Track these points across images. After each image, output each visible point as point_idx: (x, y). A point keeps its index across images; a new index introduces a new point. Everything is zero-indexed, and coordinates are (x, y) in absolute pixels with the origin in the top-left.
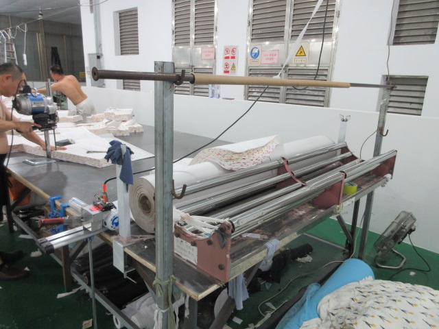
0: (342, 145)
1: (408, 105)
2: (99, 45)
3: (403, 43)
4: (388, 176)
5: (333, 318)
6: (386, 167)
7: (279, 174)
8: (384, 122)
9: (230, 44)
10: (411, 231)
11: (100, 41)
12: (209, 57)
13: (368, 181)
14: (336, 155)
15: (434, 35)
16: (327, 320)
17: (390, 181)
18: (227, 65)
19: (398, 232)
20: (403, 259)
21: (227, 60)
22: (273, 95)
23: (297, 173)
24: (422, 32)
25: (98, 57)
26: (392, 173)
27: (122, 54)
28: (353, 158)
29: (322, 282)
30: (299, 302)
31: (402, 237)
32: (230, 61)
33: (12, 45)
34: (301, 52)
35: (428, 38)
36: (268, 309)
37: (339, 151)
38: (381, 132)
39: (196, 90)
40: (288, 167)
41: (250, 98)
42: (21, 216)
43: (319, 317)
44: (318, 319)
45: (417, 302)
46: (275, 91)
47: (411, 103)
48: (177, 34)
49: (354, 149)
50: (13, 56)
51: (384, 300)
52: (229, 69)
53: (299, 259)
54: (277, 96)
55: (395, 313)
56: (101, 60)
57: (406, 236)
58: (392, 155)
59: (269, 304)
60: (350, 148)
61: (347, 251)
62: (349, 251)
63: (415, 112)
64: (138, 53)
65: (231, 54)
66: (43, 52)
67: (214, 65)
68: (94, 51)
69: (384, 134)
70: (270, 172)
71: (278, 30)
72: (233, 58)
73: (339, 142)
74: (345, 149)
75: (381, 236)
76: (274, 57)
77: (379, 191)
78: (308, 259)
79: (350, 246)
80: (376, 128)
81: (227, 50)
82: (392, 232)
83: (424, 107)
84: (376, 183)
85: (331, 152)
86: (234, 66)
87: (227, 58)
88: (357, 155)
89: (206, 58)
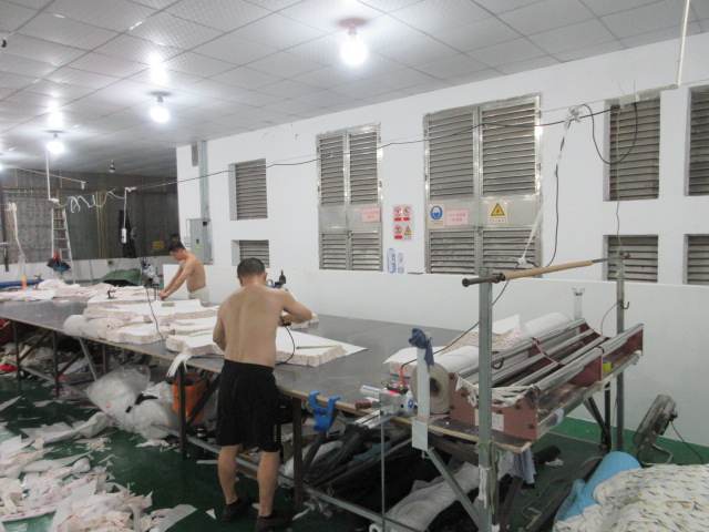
0: (579, 322)
1: (640, 269)
2: (205, 208)
3: (622, 198)
4: (638, 352)
5: (613, 500)
6: (634, 344)
7: (530, 356)
8: (623, 294)
9: (402, 202)
10: (673, 417)
11: (207, 202)
12: (372, 220)
13: (618, 360)
14: (574, 335)
15: (656, 188)
16: (607, 504)
17: (641, 359)
18: (398, 228)
19: (658, 420)
20: (669, 455)
21: (398, 223)
22: (465, 265)
23: (549, 352)
24: (642, 185)
25: (205, 224)
26: (641, 349)
27: (239, 218)
28: (595, 336)
29: (586, 479)
30: (570, 497)
31: (664, 425)
32: (403, 224)
33: (61, 210)
34: (498, 211)
35: (650, 192)
36: (532, 513)
37: (578, 330)
38: (621, 304)
39: (355, 262)
40: (539, 347)
41: (433, 270)
42: (199, 435)
43: (598, 503)
44: (596, 506)
45: (694, 473)
46: (468, 259)
47: (643, 266)
48: (325, 191)
49: (595, 326)
50: (63, 226)
51: (662, 475)
52: (402, 234)
53: (547, 463)
54: (470, 265)
55: (675, 485)
56: (208, 226)
57: (667, 425)
58: (638, 330)
59: (531, 509)
60: (589, 325)
61: (604, 446)
62: (606, 445)
63: (649, 277)
64: (266, 217)
65: (403, 216)
66: (104, 217)
67: (380, 229)
68: (197, 214)
69: (625, 306)
70: (522, 354)
71: (466, 184)
72: (407, 219)
73: (576, 319)
74: (584, 327)
75: (636, 433)
76: (463, 217)
77: (630, 372)
78: (558, 462)
79: (606, 440)
80: (615, 301)
81: (397, 210)
82: (651, 421)
83: (660, 270)
84: (625, 361)
85: (569, 332)
86: (408, 230)
87: (398, 219)
88: (598, 332)
89: (368, 220)
